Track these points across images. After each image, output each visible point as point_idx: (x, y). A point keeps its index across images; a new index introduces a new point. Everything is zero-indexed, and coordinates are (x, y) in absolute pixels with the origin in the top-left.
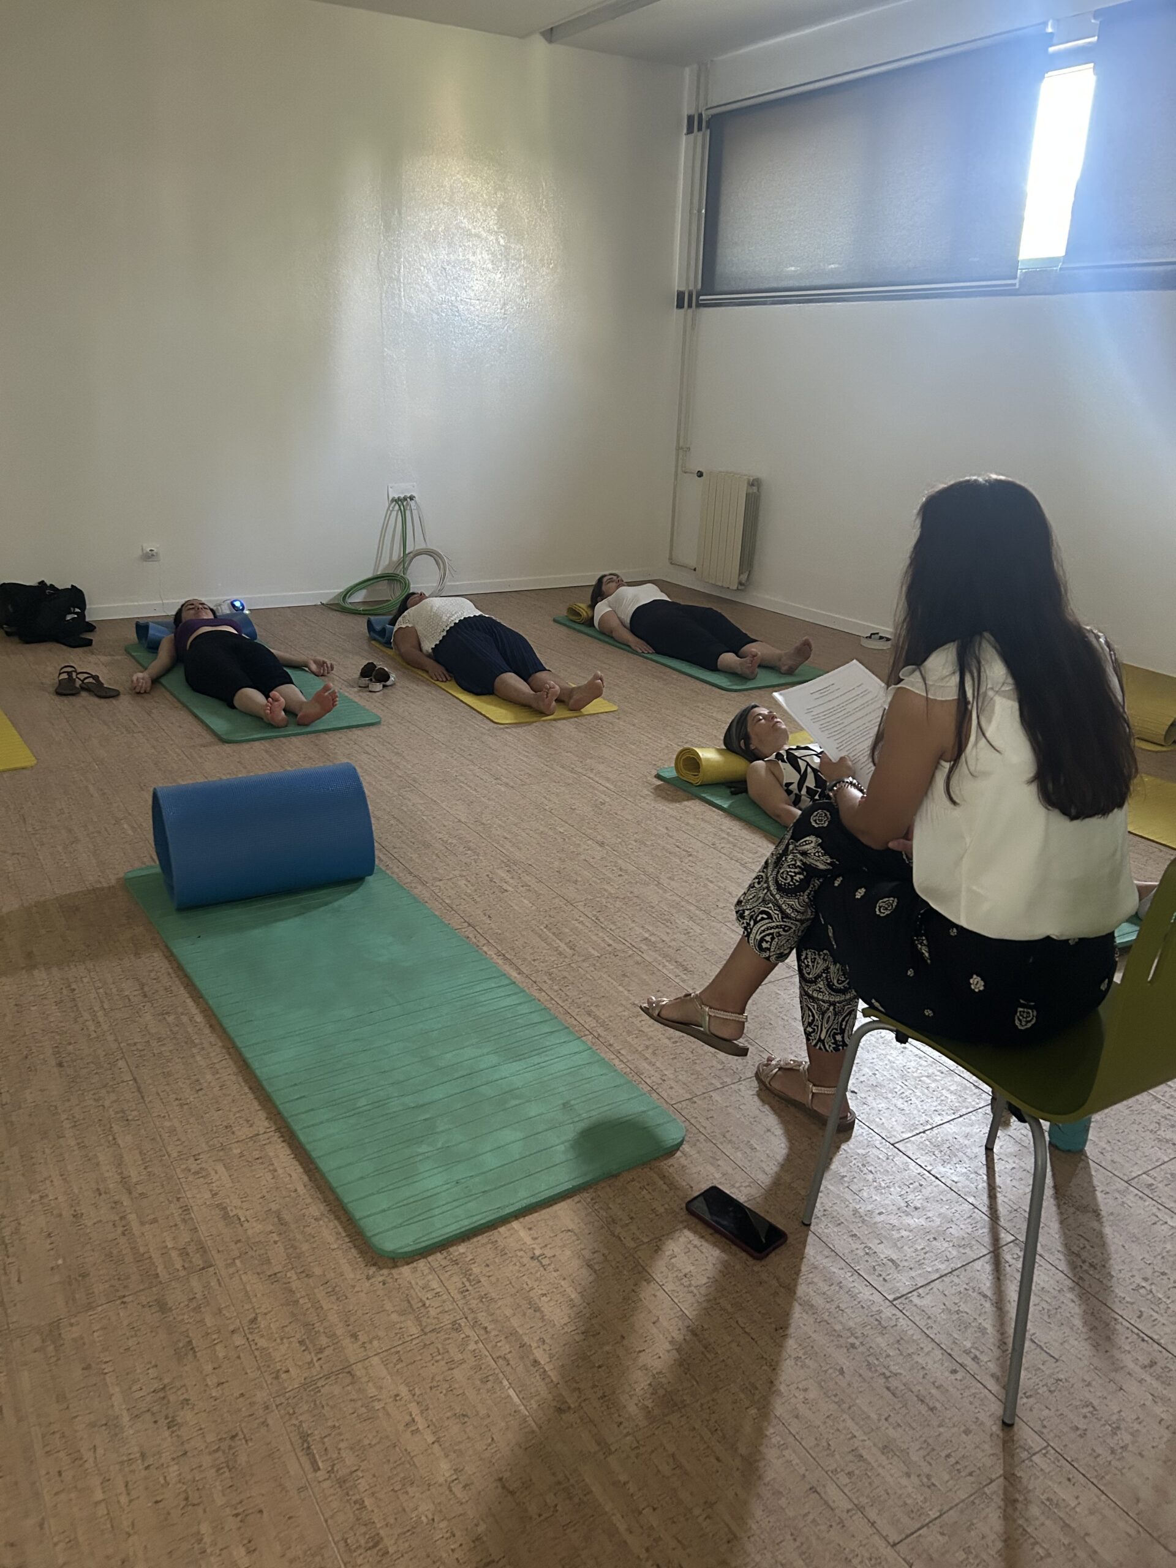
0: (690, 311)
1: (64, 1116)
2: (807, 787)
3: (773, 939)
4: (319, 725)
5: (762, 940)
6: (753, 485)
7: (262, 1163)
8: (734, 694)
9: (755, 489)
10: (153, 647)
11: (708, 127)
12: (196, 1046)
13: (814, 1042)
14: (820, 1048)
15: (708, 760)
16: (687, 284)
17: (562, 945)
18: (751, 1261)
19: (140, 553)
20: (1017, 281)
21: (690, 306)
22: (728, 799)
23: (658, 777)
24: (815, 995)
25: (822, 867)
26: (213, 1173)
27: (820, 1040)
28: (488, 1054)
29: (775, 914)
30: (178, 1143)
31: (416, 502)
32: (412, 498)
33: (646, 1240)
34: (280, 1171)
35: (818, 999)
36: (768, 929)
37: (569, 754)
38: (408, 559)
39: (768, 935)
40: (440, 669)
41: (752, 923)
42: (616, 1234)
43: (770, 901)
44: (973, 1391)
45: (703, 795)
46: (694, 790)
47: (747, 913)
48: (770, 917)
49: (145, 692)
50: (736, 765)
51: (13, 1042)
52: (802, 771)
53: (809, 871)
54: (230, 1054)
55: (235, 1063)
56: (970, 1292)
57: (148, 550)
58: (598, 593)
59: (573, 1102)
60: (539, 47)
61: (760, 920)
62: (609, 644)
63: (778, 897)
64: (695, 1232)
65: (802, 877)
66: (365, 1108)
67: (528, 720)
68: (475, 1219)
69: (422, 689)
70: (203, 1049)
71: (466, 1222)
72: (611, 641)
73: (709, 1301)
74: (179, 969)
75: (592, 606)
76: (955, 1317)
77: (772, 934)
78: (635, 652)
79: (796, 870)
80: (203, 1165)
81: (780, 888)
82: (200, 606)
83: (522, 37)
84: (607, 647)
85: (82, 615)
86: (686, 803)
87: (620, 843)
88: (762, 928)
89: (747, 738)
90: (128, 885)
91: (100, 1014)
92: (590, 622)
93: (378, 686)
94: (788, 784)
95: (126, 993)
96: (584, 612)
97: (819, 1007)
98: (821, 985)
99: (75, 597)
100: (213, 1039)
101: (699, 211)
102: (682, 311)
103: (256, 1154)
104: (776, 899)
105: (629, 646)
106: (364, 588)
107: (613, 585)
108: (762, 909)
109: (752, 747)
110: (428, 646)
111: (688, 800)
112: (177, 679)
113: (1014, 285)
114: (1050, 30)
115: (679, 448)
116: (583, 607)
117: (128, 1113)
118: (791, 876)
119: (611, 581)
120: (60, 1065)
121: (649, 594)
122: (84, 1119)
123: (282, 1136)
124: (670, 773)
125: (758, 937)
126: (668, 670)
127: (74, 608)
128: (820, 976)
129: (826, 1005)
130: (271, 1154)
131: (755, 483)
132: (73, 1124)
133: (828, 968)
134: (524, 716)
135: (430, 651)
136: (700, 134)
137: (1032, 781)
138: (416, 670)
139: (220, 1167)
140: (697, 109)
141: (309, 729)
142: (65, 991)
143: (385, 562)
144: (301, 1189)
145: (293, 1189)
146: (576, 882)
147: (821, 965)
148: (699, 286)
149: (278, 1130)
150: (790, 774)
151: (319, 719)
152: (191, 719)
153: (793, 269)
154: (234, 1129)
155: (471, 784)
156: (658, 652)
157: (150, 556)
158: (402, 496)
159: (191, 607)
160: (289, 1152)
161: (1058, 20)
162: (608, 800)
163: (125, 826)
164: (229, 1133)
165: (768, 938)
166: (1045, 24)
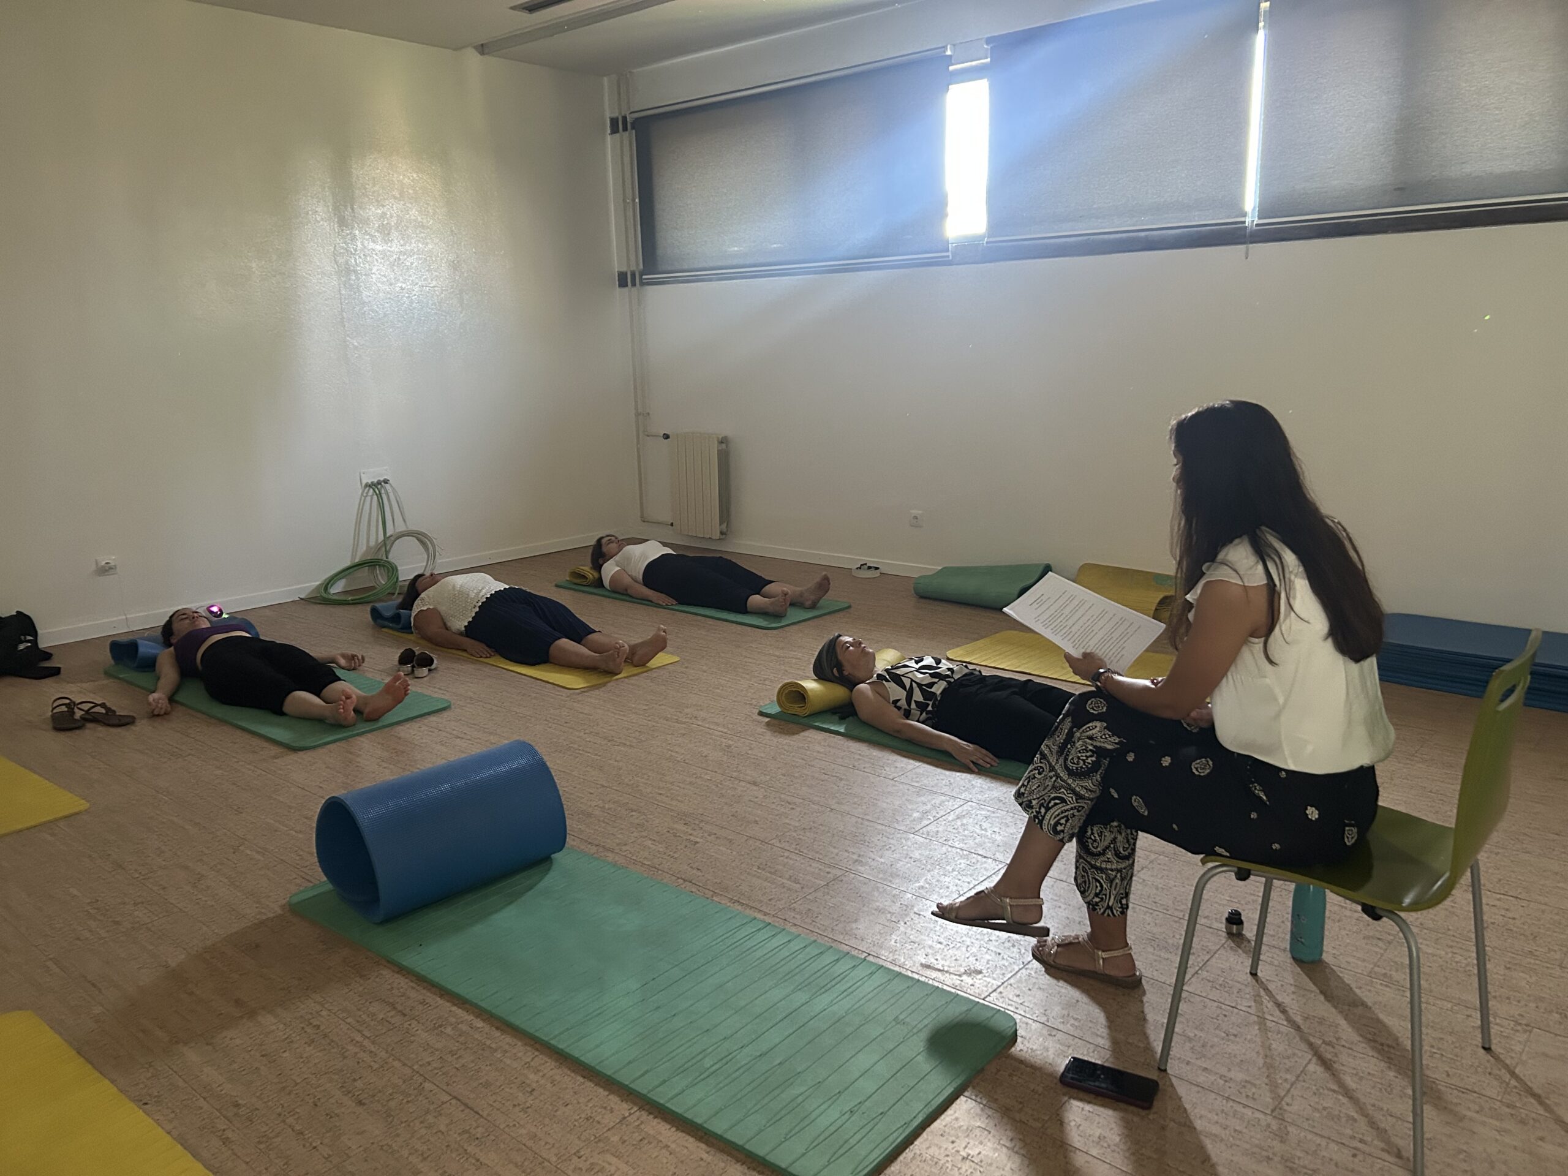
0: (634, 289)
1: (405, 1153)
2: (915, 701)
3: (1067, 821)
4: (389, 718)
5: (1058, 823)
6: (722, 442)
7: (650, 1143)
8: (775, 632)
9: (724, 446)
10: (149, 665)
11: (633, 128)
12: (496, 1050)
13: (1102, 910)
14: (1108, 915)
15: (812, 690)
16: (629, 266)
17: (785, 881)
18: (1143, 1113)
19: (94, 567)
20: (950, 254)
21: (634, 284)
22: (840, 724)
23: (761, 714)
24: (1104, 866)
25: (1110, 747)
26: (607, 1166)
27: (1109, 907)
28: (793, 992)
29: (1069, 797)
30: (547, 1147)
31: (391, 486)
32: (386, 482)
33: (1046, 1118)
34: (673, 1146)
35: (1106, 869)
36: (1062, 812)
37: (663, 707)
38: (388, 543)
39: (1063, 818)
40: (481, 647)
41: (1043, 810)
42: (1018, 1119)
43: (1062, 787)
44: (1378, 1166)
45: (817, 724)
46: (805, 721)
47: (1034, 802)
48: (1063, 800)
49: (165, 714)
50: (838, 692)
51: (289, 1094)
52: (908, 687)
53: (1099, 752)
54: (537, 1050)
55: (550, 1057)
56: (1321, 1091)
57: (103, 563)
58: (599, 554)
59: (901, 1017)
60: (473, 60)
61: (1053, 806)
62: (627, 601)
63: (1070, 781)
64: (1081, 1100)
65: (1094, 759)
66: (714, 1068)
67: (601, 682)
68: (891, 1139)
69: (470, 668)
70: (506, 1051)
71: (885, 1144)
72: (627, 598)
73: (1133, 1154)
74: (422, 980)
75: (598, 567)
76: (1325, 1113)
77: (1067, 816)
78: (658, 606)
79: (1088, 754)
80: (591, 1160)
81: (1071, 773)
82: (196, 615)
83: (455, 49)
84: (627, 604)
85: (35, 642)
86: (803, 734)
87: (770, 780)
88: (1057, 813)
89: (839, 666)
90: (297, 910)
91: (366, 1043)
92: (599, 583)
93: (425, 670)
94: (895, 702)
95: (381, 1016)
96: (591, 574)
97: (1108, 876)
98: (1109, 855)
99: (23, 624)
100: (508, 1039)
101: (634, 200)
102: (625, 290)
103: (637, 1136)
104: (1068, 784)
105: (651, 601)
106: (343, 578)
107: (614, 546)
108: (1053, 795)
109: (846, 673)
110: (460, 623)
111: (803, 731)
112: (195, 694)
113: (948, 256)
114: (949, 53)
115: (638, 415)
116: (587, 569)
117: (473, 1131)
118: (1084, 760)
119: (610, 541)
120: (360, 1103)
121: (653, 551)
122: (429, 1149)
123: (650, 1113)
124: (775, 709)
125: (1052, 822)
126: (700, 618)
127: (25, 635)
128: (1108, 847)
129: (1114, 873)
130: (652, 1132)
131: (724, 441)
132: (421, 1158)
133: (1115, 838)
134: (595, 680)
135: (463, 629)
136: (626, 134)
137: (1326, 638)
138: (450, 650)
139: (610, 1158)
140: (620, 113)
141: (380, 724)
142: (308, 1030)
143: (363, 548)
144: (705, 1156)
145: (698, 1159)
146: (756, 822)
147: (1109, 837)
148: (641, 267)
149: (641, 1108)
150: (896, 692)
151: (390, 710)
152: (239, 733)
153: (736, 249)
154: (597, 1119)
155: (588, 750)
156: (682, 601)
157: (105, 570)
158: (376, 481)
159: (184, 616)
160: (668, 1127)
161: (954, 45)
162: (731, 743)
163: (248, 852)
164: (595, 1124)
165: (1063, 821)
166: (945, 47)
